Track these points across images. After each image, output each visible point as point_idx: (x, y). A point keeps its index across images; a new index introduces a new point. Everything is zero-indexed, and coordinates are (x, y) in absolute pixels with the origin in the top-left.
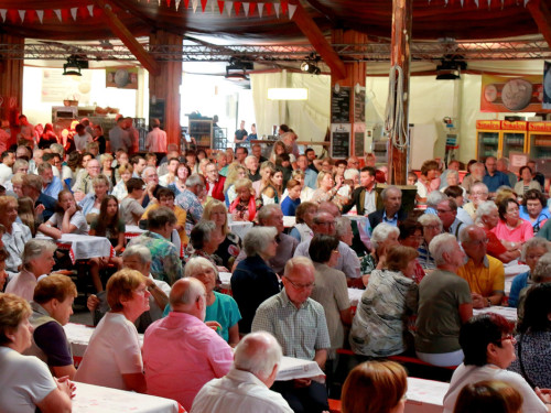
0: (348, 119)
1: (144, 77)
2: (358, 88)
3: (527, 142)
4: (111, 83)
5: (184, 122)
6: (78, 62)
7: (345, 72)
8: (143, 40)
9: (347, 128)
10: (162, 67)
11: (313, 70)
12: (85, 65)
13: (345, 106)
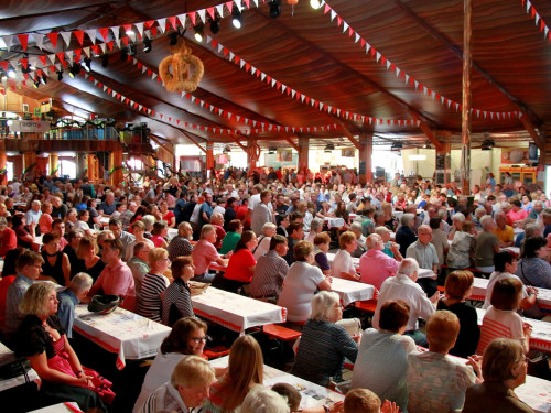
0: (443, 168)
1: (357, 152)
2: (448, 155)
3: (522, 176)
4: (343, 155)
5: (374, 170)
6: (330, 147)
7: (442, 148)
8: (356, 137)
9: (443, 171)
10: (364, 148)
11: (428, 147)
12: (333, 148)
13: (442, 162)
